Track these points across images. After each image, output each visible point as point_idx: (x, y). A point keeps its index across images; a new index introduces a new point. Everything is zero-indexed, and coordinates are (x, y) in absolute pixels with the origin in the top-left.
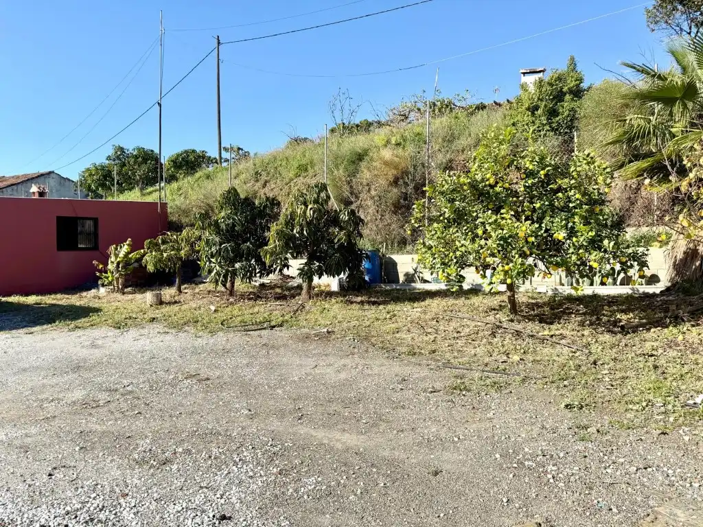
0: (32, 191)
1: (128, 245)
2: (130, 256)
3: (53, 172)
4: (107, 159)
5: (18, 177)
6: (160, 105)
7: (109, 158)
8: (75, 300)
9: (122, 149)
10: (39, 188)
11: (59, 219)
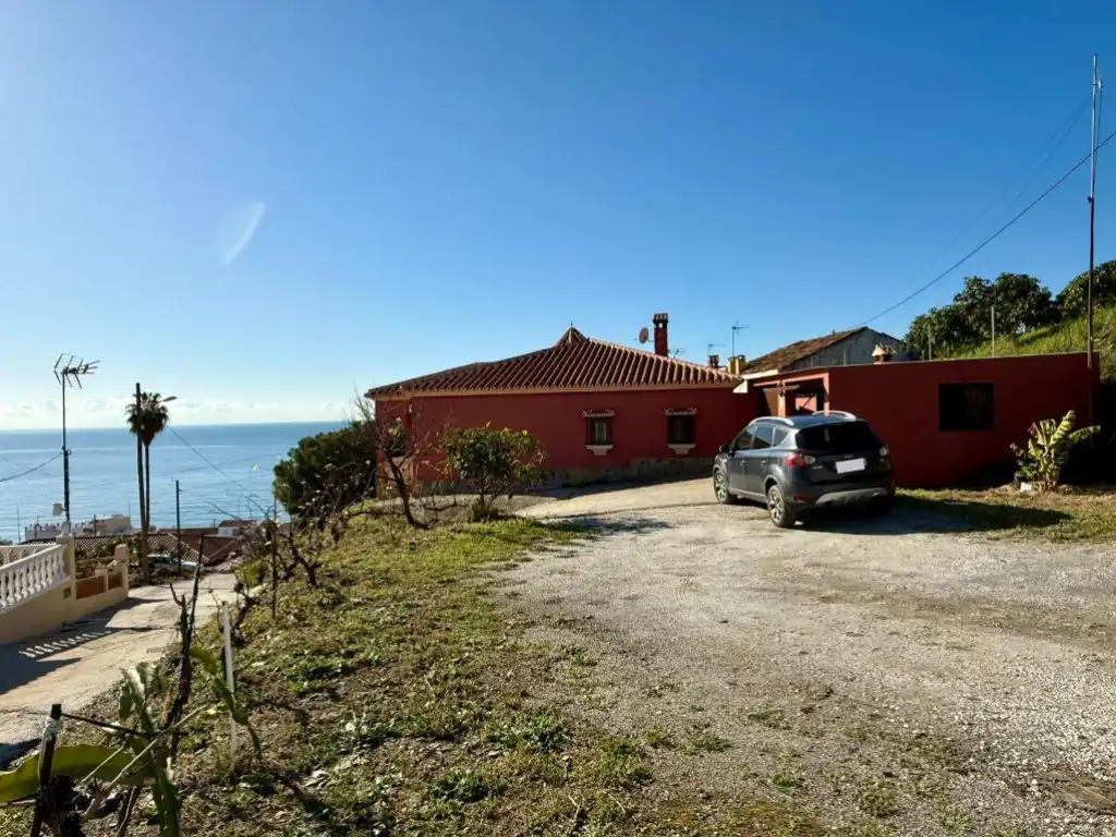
0: (874, 354)
1: (1069, 420)
2: (1071, 436)
3: (865, 329)
4: (956, 299)
5: (821, 340)
6: (1091, 200)
7: (957, 298)
8: (988, 497)
9: (977, 281)
10: (884, 349)
11: (943, 388)
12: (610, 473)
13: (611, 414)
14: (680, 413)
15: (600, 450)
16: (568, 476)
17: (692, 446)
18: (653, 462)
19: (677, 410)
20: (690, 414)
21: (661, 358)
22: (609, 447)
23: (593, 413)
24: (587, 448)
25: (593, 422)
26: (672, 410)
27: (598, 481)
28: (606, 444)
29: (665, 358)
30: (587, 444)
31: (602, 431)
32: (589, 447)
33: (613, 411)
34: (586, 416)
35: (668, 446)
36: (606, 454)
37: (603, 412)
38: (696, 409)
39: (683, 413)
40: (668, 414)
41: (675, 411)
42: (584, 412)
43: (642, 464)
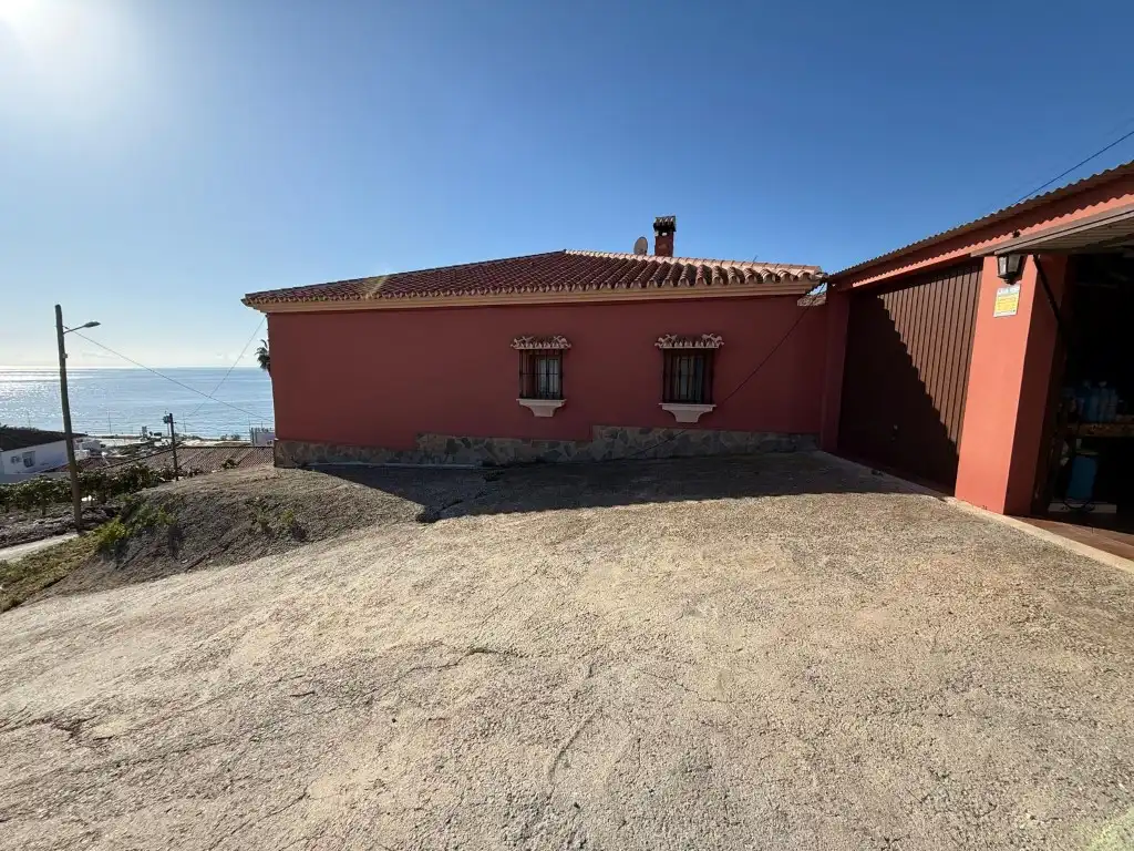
12: (561, 449)
13: (561, 343)
14: (689, 345)
15: (542, 407)
16: (489, 447)
17: (708, 408)
18: (632, 433)
19: (681, 339)
20: (708, 346)
21: (660, 260)
22: (559, 404)
23: (531, 342)
24: (521, 403)
25: (532, 357)
26: (673, 338)
27: (539, 461)
28: (554, 397)
29: (667, 260)
30: (522, 397)
31: (549, 373)
32: (524, 402)
33: (564, 340)
34: (519, 346)
35: (661, 406)
36: (554, 415)
37: (550, 341)
38: (719, 338)
39: (694, 345)
40: (666, 346)
41: (678, 340)
42: (515, 341)
43: (614, 436)
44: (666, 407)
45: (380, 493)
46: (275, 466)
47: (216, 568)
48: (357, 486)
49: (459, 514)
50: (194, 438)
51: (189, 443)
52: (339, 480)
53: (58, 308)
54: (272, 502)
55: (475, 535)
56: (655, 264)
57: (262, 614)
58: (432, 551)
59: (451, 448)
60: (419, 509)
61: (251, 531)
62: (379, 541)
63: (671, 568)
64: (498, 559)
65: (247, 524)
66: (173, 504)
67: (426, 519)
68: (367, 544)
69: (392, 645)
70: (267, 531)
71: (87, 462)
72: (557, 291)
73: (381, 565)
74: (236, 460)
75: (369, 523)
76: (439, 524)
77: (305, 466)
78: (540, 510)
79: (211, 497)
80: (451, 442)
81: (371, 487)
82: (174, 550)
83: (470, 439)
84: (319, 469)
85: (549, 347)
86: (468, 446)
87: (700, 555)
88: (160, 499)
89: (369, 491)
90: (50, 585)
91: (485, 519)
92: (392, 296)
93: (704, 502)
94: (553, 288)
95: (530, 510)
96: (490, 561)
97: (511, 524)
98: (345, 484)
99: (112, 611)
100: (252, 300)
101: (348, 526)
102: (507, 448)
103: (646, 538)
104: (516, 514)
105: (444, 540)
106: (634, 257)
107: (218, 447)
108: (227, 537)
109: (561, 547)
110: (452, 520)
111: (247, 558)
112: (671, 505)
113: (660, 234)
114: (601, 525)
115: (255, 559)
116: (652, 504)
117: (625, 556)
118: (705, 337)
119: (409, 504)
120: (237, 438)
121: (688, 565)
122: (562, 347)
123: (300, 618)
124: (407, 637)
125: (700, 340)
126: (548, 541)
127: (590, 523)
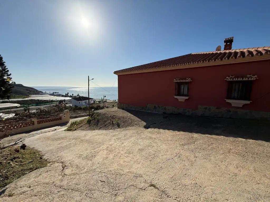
13: (189, 80)
14: (240, 79)
15: (181, 99)
16: (165, 109)
17: (248, 102)
18: (213, 108)
20: (250, 79)
21: (227, 51)
22: (187, 98)
23: (179, 80)
24: (175, 97)
25: (179, 84)
26: (233, 77)
27: (179, 114)
28: (185, 96)
29: (230, 51)
30: (175, 95)
31: (184, 89)
32: (176, 97)
33: (190, 79)
34: (175, 81)
35: (226, 100)
36: (185, 101)
37: (185, 79)
38: (256, 76)
39: (243, 79)
40: (229, 80)
41: (235, 78)
42: (174, 79)
43: (206, 108)
44: (228, 101)
45: (137, 118)
46: (118, 108)
47: (103, 130)
48: (132, 115)
49: (155, 128)
50: (109, 100)
51: (108, 101)
52: (129, 113)
53: (89, 76)
54: (115, 117)
55: (158, 136)
56: (225, 53)
57: (105, 147)
58: (146, 138)
59: (155, 108)
60: (145, 124)
61: (110, 123)
62: (134, 131)
63: (236, 171)
64: (164, 147)
65: (109, 121)
66: (99, 115)
67: (147, 127)
68: (131, 132)
69: (128, 171)
70: (113, 123)
71: (92, 104)
72: (189, 64)
73: (133, 139)
74: (114, 105)
75: (133, 126)
76: (149, 130)
77: (123, 109)
78: (179, 131)
79: (104, 114)
80: (155, 106)
81: (135, 116)
82: (97, 124)
83: (160, 106)
84: (125, 110)
85: (185, 81)
86: (159, 108)
87: (251, 168)
88: (97, 113)
89: (134, 117)
90: (81, 127)
91: (161, 130)
92: (143, 70)
93: (248, 140)
94: (187, 64)
95: (175, 130)
96: (161, 147)
97: (169, 134)
98: (129, 114)
99: (85, 136)
100: (115, 73)
101: (128, 125)
102: (170, 109)
103: (221, 152)
104: (171, 131)
105: (149, 135)
106: (217, 52)
107: (112, 102)
108: (106, 124)
109: (186, 147)
110: (153, 129)
111: (108, 129)
112: (231, 139)
113: (227, 44)
114: (201, 141)
115: (109, 130)
116: (222, 137)
117: (212, 158)
118: (249, 76)
119: (143, 122)
120: (115, 100)
121: (246, 172)
122: (189, 81)
123: (111, 151)
124: (133, 170)
125: (246, 77)
126: (181, 143)
127: (197, 140)
